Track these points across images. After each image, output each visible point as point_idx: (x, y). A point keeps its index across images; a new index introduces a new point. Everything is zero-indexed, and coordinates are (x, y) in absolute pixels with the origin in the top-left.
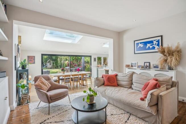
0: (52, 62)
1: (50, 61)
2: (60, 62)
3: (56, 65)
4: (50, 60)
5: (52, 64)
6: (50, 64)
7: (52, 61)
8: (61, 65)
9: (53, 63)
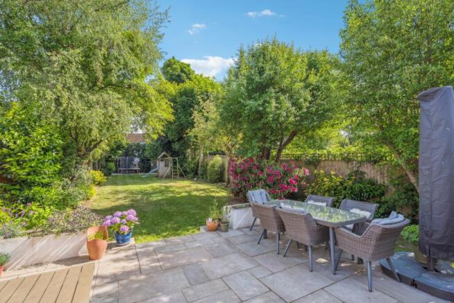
0: (170, 158)
1: (164, 156)
2: (193, 159)
3: (181, 166)
4: (167, 152)
5: (171, 165)
6: (166, 165)
7: (171, 156)
8: (198, 167)
9: (175, 163)
